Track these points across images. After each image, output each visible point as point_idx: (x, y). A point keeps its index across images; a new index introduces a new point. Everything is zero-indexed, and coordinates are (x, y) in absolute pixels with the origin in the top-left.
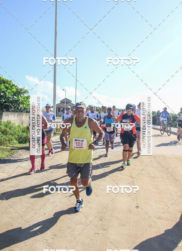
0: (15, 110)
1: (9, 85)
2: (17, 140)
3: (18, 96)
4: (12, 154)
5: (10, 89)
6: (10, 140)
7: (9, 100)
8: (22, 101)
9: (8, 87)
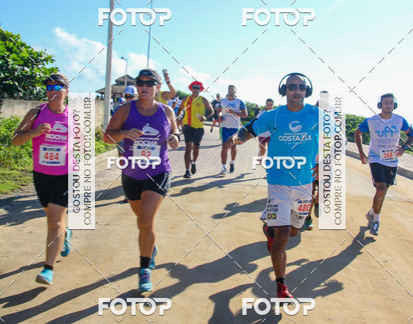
0: (25, 95)
1: (15, 44)
2: (30, 156)
3: (33, 68)
4: (22, 185)
5: (16, 53)
6: (17, 157)
7: (14, 74)
8: (41, 77)
9: (12, 48)
